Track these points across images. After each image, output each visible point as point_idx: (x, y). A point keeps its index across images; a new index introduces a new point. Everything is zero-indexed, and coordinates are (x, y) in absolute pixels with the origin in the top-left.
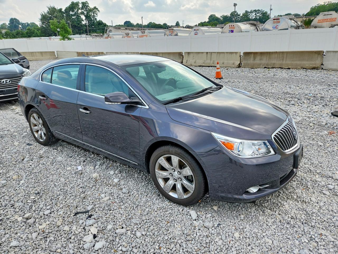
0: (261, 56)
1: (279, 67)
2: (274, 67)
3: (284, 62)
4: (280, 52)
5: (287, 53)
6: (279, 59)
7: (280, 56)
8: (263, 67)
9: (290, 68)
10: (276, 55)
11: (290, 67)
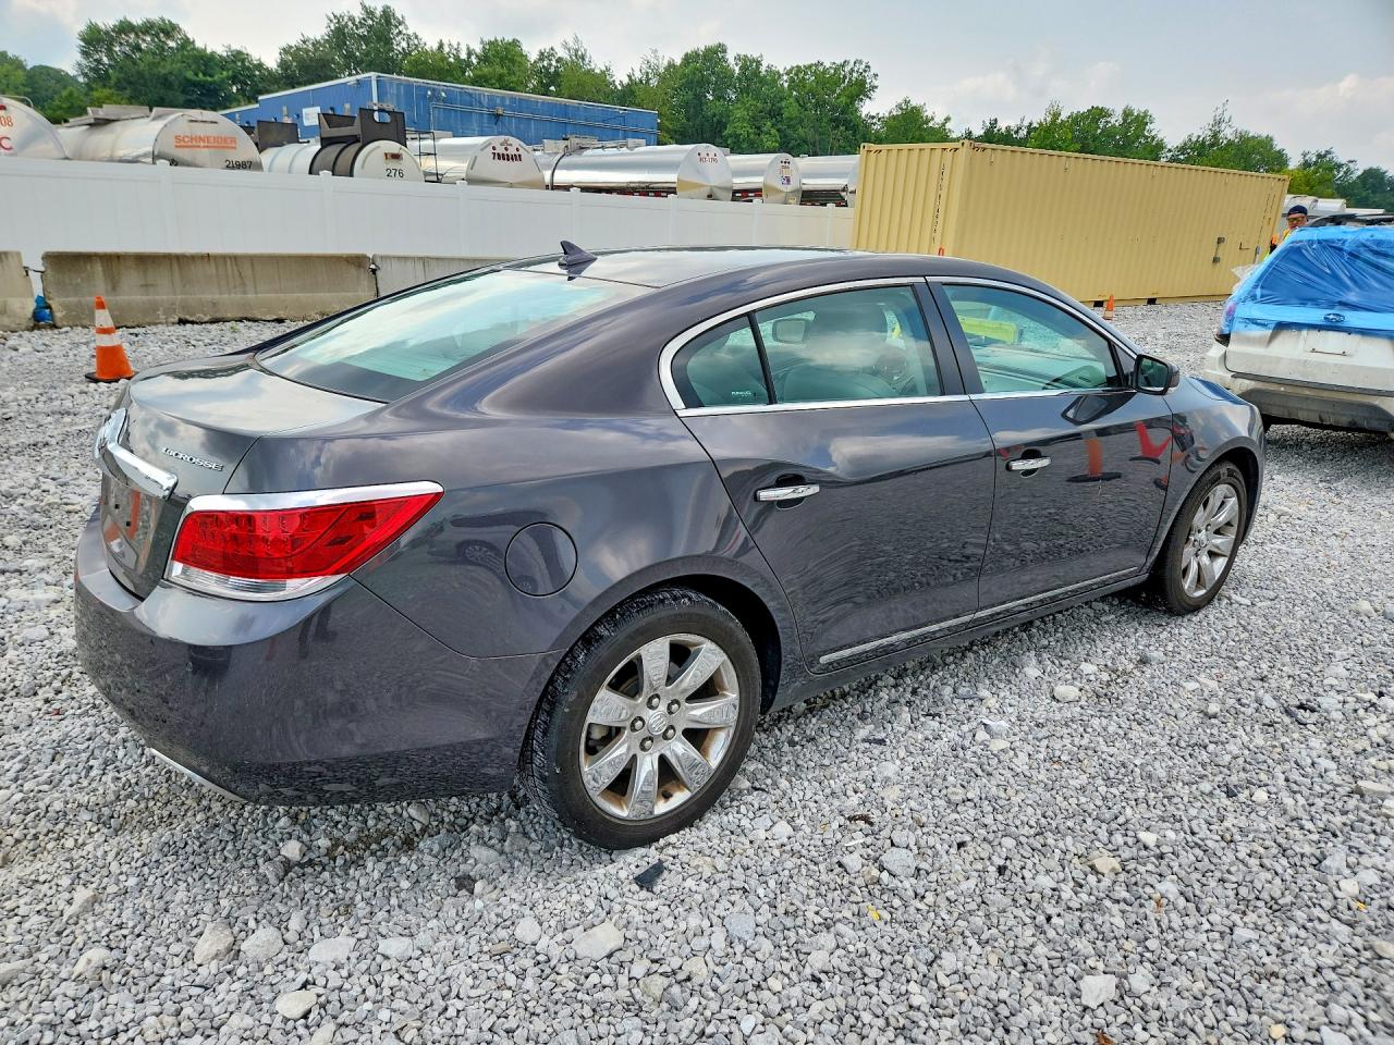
0: (145, 271)
1: (240, 315)
2: (218, 315)
3: (251, 296)
4: (224, 258)
5: (253, 260)
6: (228, 283)
7: (230, 272)
8: (172, 320)
9: (284, 317)
10: (211, 269)
11: (282, 315)
